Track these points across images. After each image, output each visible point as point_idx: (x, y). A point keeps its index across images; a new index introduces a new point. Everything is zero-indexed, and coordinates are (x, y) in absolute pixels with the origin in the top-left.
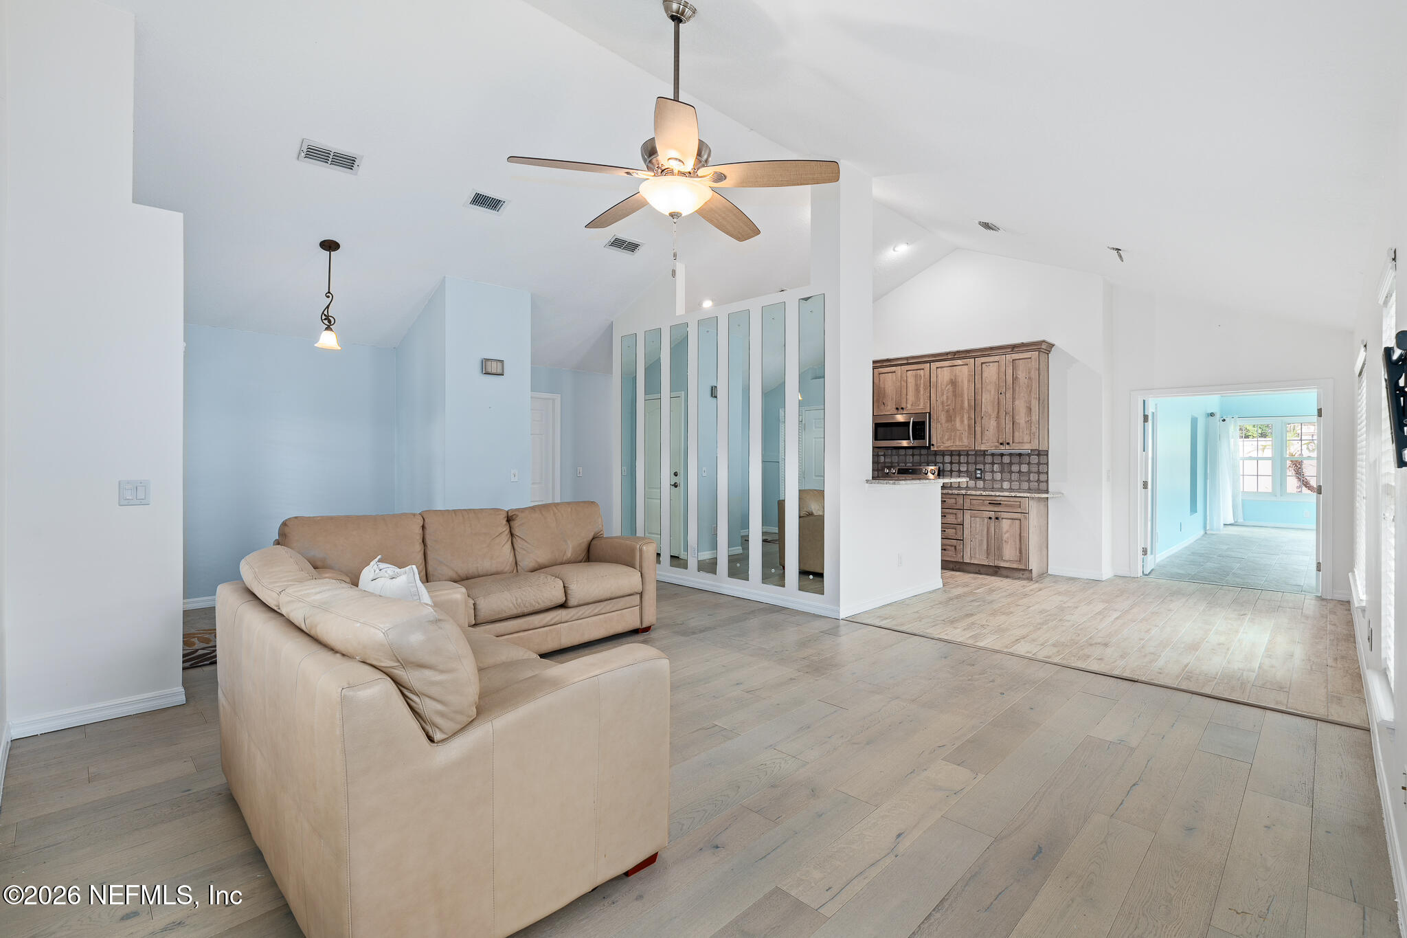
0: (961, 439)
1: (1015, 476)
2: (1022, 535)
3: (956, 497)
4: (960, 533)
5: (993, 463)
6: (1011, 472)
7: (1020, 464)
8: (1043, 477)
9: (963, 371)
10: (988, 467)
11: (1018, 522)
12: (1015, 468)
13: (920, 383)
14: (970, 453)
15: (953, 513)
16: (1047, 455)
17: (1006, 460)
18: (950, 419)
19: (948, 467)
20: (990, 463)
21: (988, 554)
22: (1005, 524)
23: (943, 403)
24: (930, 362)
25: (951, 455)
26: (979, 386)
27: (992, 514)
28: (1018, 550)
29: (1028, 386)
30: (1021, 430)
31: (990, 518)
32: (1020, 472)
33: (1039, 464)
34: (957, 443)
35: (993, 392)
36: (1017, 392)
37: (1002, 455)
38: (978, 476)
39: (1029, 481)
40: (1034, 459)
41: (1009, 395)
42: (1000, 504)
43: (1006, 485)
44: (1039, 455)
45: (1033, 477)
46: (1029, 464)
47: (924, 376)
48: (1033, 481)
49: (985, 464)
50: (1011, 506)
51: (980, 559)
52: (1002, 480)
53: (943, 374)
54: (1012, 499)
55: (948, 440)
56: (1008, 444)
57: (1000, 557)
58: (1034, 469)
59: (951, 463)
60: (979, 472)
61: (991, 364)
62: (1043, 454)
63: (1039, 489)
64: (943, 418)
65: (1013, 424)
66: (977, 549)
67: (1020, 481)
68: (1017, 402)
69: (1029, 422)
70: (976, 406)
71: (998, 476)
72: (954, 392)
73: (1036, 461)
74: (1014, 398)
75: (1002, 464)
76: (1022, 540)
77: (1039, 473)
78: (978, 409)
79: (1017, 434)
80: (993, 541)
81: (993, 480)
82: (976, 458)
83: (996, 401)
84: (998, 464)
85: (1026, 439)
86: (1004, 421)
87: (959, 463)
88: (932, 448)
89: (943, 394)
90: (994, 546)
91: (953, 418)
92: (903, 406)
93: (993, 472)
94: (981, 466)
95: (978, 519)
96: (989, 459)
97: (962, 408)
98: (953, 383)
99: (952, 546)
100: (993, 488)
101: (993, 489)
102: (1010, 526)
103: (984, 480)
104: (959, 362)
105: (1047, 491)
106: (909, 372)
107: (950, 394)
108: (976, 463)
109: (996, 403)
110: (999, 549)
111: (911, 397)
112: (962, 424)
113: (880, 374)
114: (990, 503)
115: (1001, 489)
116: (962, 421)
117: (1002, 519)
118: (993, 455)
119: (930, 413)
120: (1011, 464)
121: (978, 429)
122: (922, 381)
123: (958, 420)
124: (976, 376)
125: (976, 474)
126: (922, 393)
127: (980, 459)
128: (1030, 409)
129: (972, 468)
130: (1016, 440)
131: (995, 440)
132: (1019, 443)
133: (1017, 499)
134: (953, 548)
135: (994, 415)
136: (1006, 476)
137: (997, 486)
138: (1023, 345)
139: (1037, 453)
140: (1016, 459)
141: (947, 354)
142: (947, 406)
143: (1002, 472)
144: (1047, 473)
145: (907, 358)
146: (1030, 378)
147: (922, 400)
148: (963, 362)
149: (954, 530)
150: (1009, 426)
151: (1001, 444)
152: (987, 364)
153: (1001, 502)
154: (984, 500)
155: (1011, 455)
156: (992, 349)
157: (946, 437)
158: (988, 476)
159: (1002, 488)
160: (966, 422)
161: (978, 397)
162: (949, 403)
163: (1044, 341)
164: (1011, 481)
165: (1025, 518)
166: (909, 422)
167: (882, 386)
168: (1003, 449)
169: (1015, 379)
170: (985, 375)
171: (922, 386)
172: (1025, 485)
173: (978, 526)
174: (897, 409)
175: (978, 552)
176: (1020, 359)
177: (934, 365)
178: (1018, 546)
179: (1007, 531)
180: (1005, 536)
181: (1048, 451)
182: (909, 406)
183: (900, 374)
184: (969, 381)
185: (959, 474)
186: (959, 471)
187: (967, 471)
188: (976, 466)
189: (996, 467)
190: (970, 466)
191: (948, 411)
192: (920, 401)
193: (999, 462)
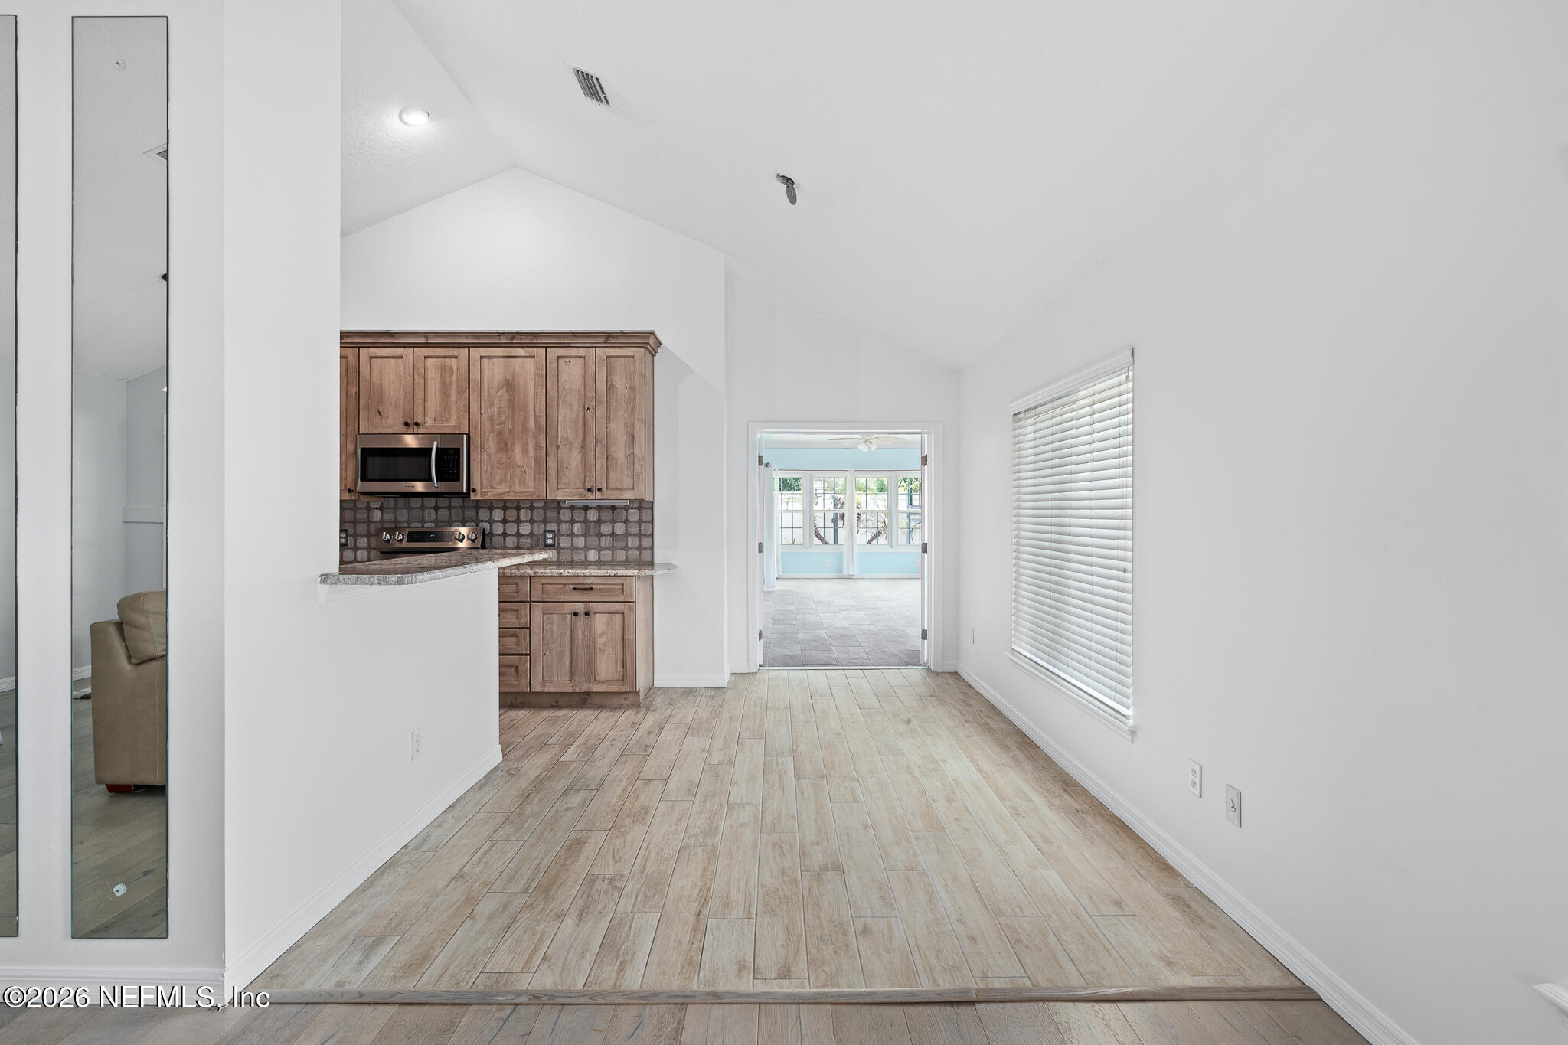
0: (523, 482)
1: (606, 542)
2: (626, 637)
3: (518, 580)
4: (524, 643)
5: (572, 522)
6: (600, 535)
7: (613, 522)
8: (646, 542)
9: (527, 367)
10: (564, 527)
11: (619, 617)
12: (606, 528)
13: (451, 383)
14: (536, 504)
15: (512, 610)
16: (652, 508)
17: (593, 515)
18: (504, 446)
19: (498, 528)
20: (567, 522)
21: (572, 675)
22: (600, 622)
23: (491, 419)
24: (469, 346)
25: (505, 508)
26: (552, 393)
27: (579, 607)
28: (620, 663)
29: (629, 399)
30: (619, 470)
31: (576, 614)
32: (613, 534)
33: (640, 522)
34: (517, 488)
35: (575, 407)
36: (612, 408)
37: (586, 508)
38: (550, 541)
39: (626, 548)
40: (634, 515)
41: (601, 411)
42: (591, 589)
43: (592, 556)
44: (640, 508)
45: (632, 542)
46: (626, 521)
47: (458, 369)
48: (631, 548)
49: (559, 522)
50: (609, 592)
51: (560, 683)
52: (586, 548)
53: (492, 369)
54: (610, 581)
55: (501, 482)
56: (600, 490)
57: (592, 677)
58: (634, 529)
59: (504, 521)
60: (550, 535)
61: (572, 360)
62: (645, 506)
63: (640, 560)
64: (492, 444)
65: (607, 459)
66: (554, 668)
67: (613, 548)
68: (613, 425)
69: (631, 457)
70: (547, 427)
71: (580, 542)
72: (511, 401)
73: (636, 518)
74: (608, 418)
75: (586, 522)
76: (625, 644)
77: (640, 535)
78: (552, 433)
79: (612, 475)
80: (580, 652)
81: (573, 548)
82: (545, 513)
83: (581, 420)
84: (581, 522)
85: (627, 482)
86: (593, 453)
87: (518, 521)
88: (473, 496)
89: (492, 404)
90: (582, 659)
91: (509, 446)
92: (419, 419)
93: (572, 535)
94: (551, 526)
95: (555, 617)
96: (566, 515)
97: (525, 429)
98: (510, 385)
99: (510, 666)
100: (572, 561)
101: (572, 564)
102: (608, 624)
103: (559, 549)
104: (520, 351)
105: (651, 564)
106: (429, 360)
107: (505, 404)
108: (545, 522)
109: (580, 424)
110: (591, 663)
111: (433, 404)
112: (524, 456)
113: (371, 358)
114: (574, 589)
115: (585, 564)
116: (525, 451)
117: (595, 613)
118: (572, 508)
119: (468, 436)
120: (599, 522)
121: (552, 465)
122: (454, 378)
123: (518, 447)
124: (547, 377)
125: (545, 538)
126: (454, 398)
127: (551, 514)
128: (631, 437)
129: (539, 529)
130: (612, 485)
131: (579, 484)
132: (617, 489)
133: (618, 580)
134: (513, 670)
135: (578, 443)
136: (593, 541)
137: (579, 557)
138: (622, 334)
139: (636, 505)
140: (607, 515)
141: (500, 334)
142: (499, 424)
143: (586, 535)
144: (652, 535)
145: (426, 335)
146: (632, 388)
147: (453, 412)
148: (526, 352)
149: (514, 639)
150: (601, 462)
151: (589, 490)
152: (567, 360)
153: (594, 586)
154: (565, 584)
155: (599, 508)
156: (574, 335)
157: (498, 478)
158: (565, 542)
159: (586, 560)
160: (532, 453)
161: (552, 413)
162: (503, 419)
163: (652, 333)
164: (599, 549)
165: (631, 609)
166: (431, 449)
167: (376, 379)
168: (592, 499)
169: (610, 387)
170: (563, 377)
171: (454, 386)
172: (621, 555)
173: (555, 628)
174: (406, 424)
175: (555, 672)
176: (617, 357)
177: (476, 353)
178: (619, 655)
179: (603, 634)
180: (600, 642)
181: (652, 502)
182: (430, 421)
183: (411, 361)
184: (536, 384)
185: (518, 540)
186: (518, 535)
187: (531, 535)
188: (545, 526)
189: (577, 528)
190: (536, 525)
191: (500, 433)
192: (449, 413)
193: (582, 519)
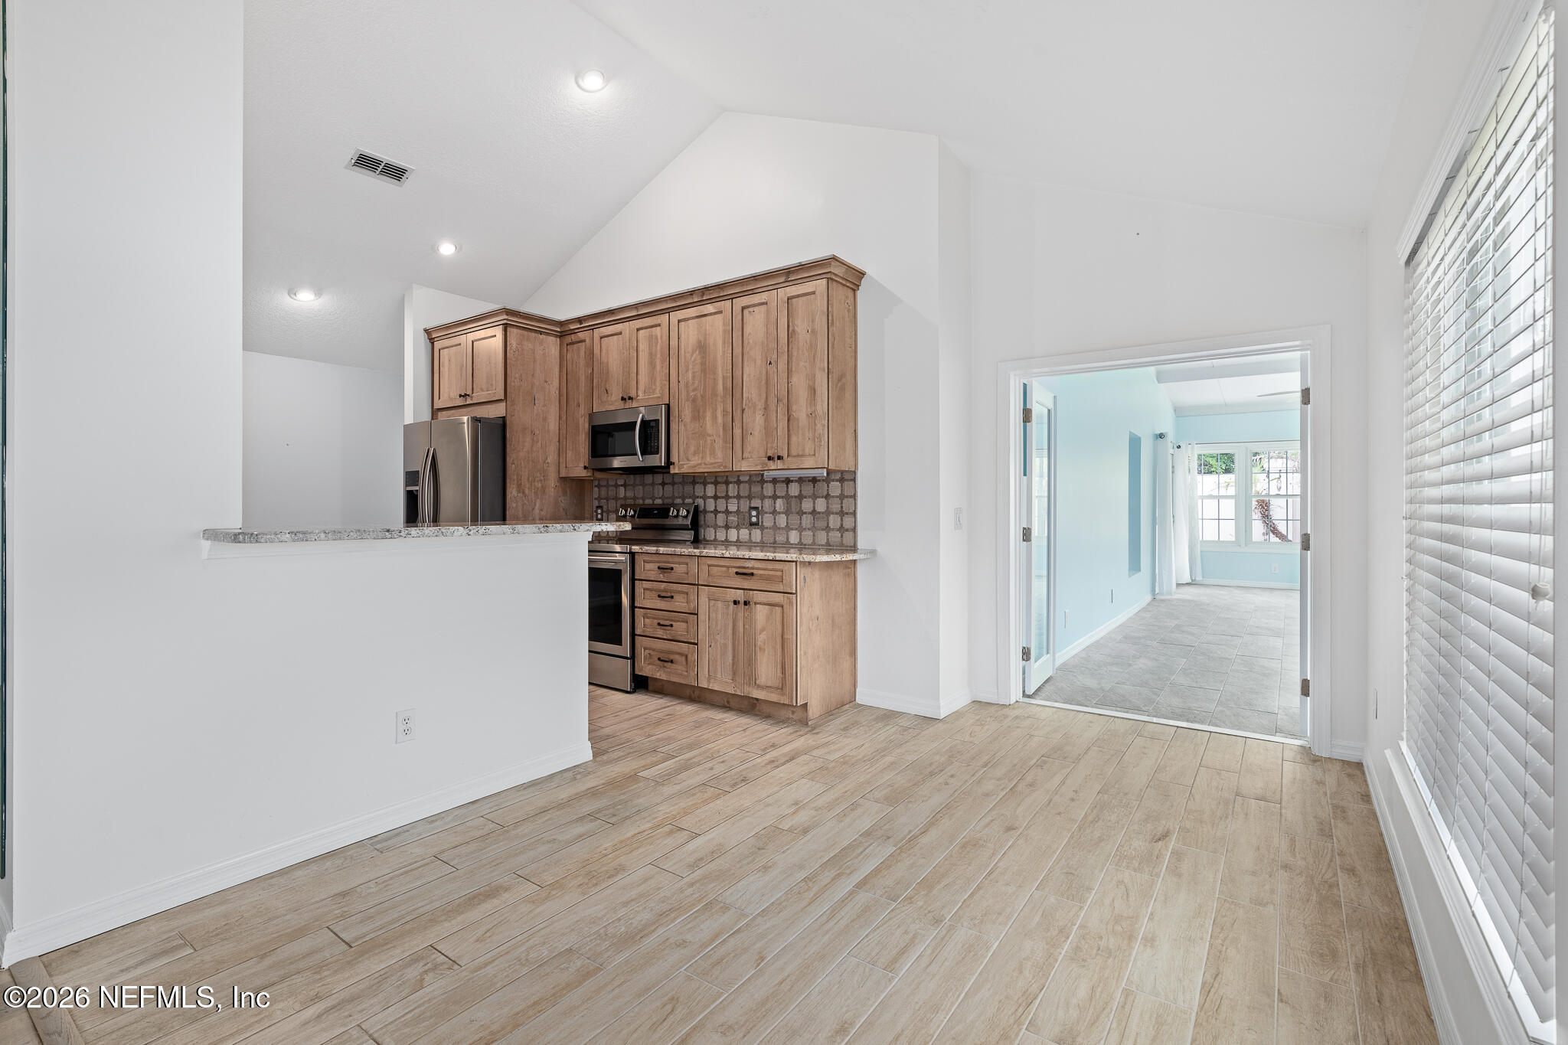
0: (713, 453)
1: (807, 520)
2: (785, 636)
3: (688, 560)
4: (693, 630)
5: (775, 497)
6: (801, 513)
7: (815, 497)
8: (848, 522)
9: (715, 323)
10: (767, 503)
11: (778, 609)
12: (807, 505)
13: (656, 351)
14: (742, 479)
15: (683, 593)
16: (854, 480)
17: (794, 490)
18: (697, 416)
19: (711, 505)
20: (770, 497)
21: (734, 673)
22: (761, 613)
23: (687, 385)
24: (668, 311)
25: (716, 483)
26: (738, 351)
27: (740, 595)
28: (779, 666)
29: (811, 345)
30: (800, 432)
31: (735, 603)
32: (814, 512)
33: (842, 497)
34: (708, 460)
35: (759, 362)
36: (794, 358)
37: (788, 481)
38: (754, 519)
39: (827, 529)
40: (835, 488)
41: (782, 365)
42: (752, 574)
43: (794, 537)
44: (842, 480)
45: (834, 521)
46: (827, 497)
47: (661, 337)
48: (833, 530)
49: (763, 498)
50: (768, 579)
51: (722, 683)
52: (788, 528)
53: (689, 330)
54: (770, 565)
55: (695, 453)
56: (779, 458)
57: (752, 680)
58: (835, 506)
59: (716, 497)
60: (754, 513)
61: (756, 309)
62: (848, 477)
63: (842, 545)
64: (687, 413)
65: (788, 420)
66: (719, 663)
67: (814, 529)
68: (794, 379)
69: (812, 415)
70: (734, 388)
71: (782, 520)
72: (703, 364)
73: (838, 492)
74: (789, 371)
75: (787, 497)
76: (785, 645)
77: (842, 514)
78: (737, 395)
79: (794, 439)
80: (741, 647)
81: (775, 527)
82: (750, 488)
83: (764, 377)
84: (782, 497)
85: (809, 447)
86: (775, 414)
87: (727, 497)
88: (674, 470)
89: (687, 371)
90: (744, 657)
91: (701, 413)
92: (633, 394)
93: (774, 512)
94: (756, 503)
95: (720, 604)
96: (769, 489)
97: (715, 394)
98: (702, 347)
99: (681, 654)
100: (775, 543)
101: (774, 546)
102: (768, 617)
103: (762, 528)
104: (710, 308)
105: (854, 549)
106: (641, 332)
107: (698, 368)
108: (750, 497)
109: (764, 382)
110: (751, 662)
111: (643, 378)
112: (713, 425)
113: (601, 338)
114: (737, 573)
115: (787, 546)
116: (715, 418)
117: (756, 603)
118: (775, 481)
119: (668, 406)
120: (800, 497)
121: (738, 432)
122: (659, 347)
123: (709, 415)
124: (736, 331)
125: (751, 516)
126: (658, 367)
127: (756, 489)
128: (813, 391)
129: (745, 505)
130: (794, 452)
131: (763, 454)
132: (798, 456)
133: (778, 566)
134: (684, 658)
135: (760, 405)
136: (794, 519)
137: (781, 538)
138: (801, 267)
139: (838, 476)
140: (808, 489)
141: (692, 293)
142: (693, 391)
143: (787, 512)
144: (854, 514)
145: (636, 306)
146: (814, 331)
147: (658, 383)
148: (715, 308)
149: (684, 625)
150: (783, 424)
151: (770, 458)
152: (751, 309)
153: (755, 572)
154: (728, 567)
155: (801, 480)
156: (755, 278)
157: (692, 449)
158: (768, 520)
159: (788, 542)
160: (720, 420)
161: (738, 373)
162: (696, 385)
163: (834, 258)
164: (801, 529)
165: (791, 603)
166: (635, 423)
167: (604, 359)
168: (775, 470)
169: (791, 334)
170: (747, 330)
171: (659, 356)
172: (822, 537)
173: (720, 616)
174: (623, 399)
175: (719, 669)
176: (798, 296)
177: (676, 316)
178: (779, 658)
179: (763, 630)
180: (761, 638)
181: (855, 472)
182: (641, 395)
183: (627, 335)
184: (724, 343)
185: (727, 518)
186: (727, 512)
187: (738, 512)
188: (750, 503)
189: (780, 504)
190: (742, 501)
191: (694, 401)
192: (655, 383)
193: (783, 494)
